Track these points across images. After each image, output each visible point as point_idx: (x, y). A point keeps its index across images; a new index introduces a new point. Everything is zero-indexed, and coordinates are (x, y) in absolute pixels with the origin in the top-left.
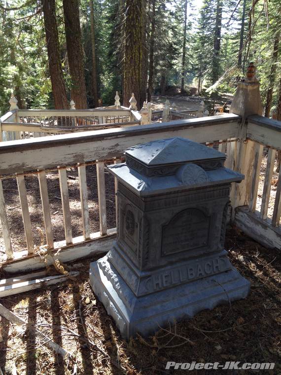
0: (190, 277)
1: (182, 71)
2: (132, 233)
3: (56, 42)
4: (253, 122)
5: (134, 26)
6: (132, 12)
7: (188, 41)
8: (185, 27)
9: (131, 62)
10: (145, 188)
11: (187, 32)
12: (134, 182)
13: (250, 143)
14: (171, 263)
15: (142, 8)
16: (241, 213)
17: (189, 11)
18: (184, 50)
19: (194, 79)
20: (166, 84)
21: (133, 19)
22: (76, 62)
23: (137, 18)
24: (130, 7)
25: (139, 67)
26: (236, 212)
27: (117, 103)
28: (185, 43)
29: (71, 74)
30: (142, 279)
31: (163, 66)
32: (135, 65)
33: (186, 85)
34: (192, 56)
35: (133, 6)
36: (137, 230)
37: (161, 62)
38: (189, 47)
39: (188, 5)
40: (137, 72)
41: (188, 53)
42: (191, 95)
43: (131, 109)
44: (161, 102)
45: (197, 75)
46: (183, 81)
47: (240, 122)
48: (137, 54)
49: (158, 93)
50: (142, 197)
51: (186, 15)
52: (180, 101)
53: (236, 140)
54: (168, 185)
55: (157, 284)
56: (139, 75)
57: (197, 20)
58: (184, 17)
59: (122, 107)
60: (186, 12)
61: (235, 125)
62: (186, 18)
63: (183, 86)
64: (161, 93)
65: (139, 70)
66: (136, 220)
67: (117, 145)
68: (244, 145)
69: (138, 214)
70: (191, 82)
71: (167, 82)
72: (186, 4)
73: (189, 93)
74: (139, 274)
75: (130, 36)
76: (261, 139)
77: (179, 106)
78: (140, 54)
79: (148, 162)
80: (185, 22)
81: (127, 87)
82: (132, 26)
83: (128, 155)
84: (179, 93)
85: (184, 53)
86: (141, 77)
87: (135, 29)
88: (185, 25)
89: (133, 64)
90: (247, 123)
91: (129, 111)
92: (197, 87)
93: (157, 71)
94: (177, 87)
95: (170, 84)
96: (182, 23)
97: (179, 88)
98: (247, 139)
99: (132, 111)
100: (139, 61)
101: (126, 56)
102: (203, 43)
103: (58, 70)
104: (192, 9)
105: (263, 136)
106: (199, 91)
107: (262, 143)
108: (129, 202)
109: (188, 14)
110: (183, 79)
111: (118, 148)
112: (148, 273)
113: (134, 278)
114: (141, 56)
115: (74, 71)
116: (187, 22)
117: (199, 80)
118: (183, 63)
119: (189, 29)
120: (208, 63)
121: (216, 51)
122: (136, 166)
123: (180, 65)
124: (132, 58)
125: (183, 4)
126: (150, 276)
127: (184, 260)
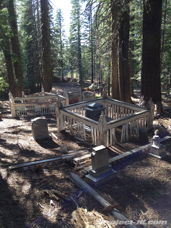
3: (11, 65)
8: (61, 46)
10: (93, 110)
19: (69, 73)
25: (50, 74)
46: (63, 75)
52: (63, 85)
53: (103, 103)
56: (50, 78)
59: (45, 93)
60: (61, 38)
62: (61, 41)
70: (67, 75)
72: (60, 34)
73: (67, 81)
75: (45, 61)
84: (61, 81)
87: (47, 58)
89: (47, 73)
91: (57, 95)
92: (71, 77)
95: (56, 77)
97: (61, 78)
100: (50, 71)
101: (44, 69)
103: (12, 77)
104: (64, 37)
117: (72, 74)
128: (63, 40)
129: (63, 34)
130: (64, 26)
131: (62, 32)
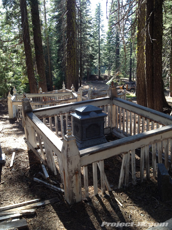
0: (95, 144)
1: (99, 66)
2: (78, 132)
3: (31, 58)
4: (114, 99)
5: (71, 48)
6: (70, 41)
7: (101, 50)
8: (99, 42)
9: (70, 66)
10: (81, 118)
11: (101, 44)
12: (78, 117)
13: (115, 106)
14: (89, 139)
15: (75, 39)
16: (114, 130)
17: (101, 33)
18: (99, 55)
19: (106, 71)
20: (90, 74)
21: (70, 45)
22: (41, 67)
23: (72, 44)
24: (69, 39)
25: (75, 69)
26: (112, 129)
27: (64, 88)
28: (99, 51)
29: (39, 74)
30: (81, 143)
31: (88, 66)
32: (72, 67)
33: (102, 74)
34: (104, 58)
35: (70, 38)
36: (79, 130)
37: (86, 64)
38: (102, 53)
39: (100, 29)
40: (74, 71)
41: (102, 56)
42: (104, 80)
43: (72, 92)
44: (87, 85)
45: (107, 69)
46: (99, 72)
47: (110, 99)
48: (73, 62)
49: (85, 79)
50: (80, 120)
51: (99, 35)
52: (99, 83)
53: (110, 105)
54: (87, 117)
55: (85, 145)
56: (75, 73)
57: (106, 38)
58: (98, 36)
59: (66, 90)
60: (99, 33)
61: (109, 100)
62: (99, 37)
63: (99, 74)
64: (87, 79)
65: (75, 70)
66: (79, 128)
67: (72, 108)
68: (112, 107)
69: (79, 125)
70: (105, 72)
71: (91, 73)
72: (99, 29)
73: (103, 78)
74: (80, 142)
75: (69, 54)
76: (117, 104)
77: (98, 86)
78: (75, 62)
79: (81, 112)
80: (99, 39)
81: (69, 79)
82: (70, 48)
83: (76, 110)
84: (98, 79)
85: (99, 56)
86: (76, 73)
87: (72, 50)
88: (99, 41)
89: (71, 67)
90: (112, 100)
91: (71, 93)
92: (108, 75)
93: (84, 69)
94: (96, 75)
95: (92, 74)
96: (97, 40)
97: (98, 76)
98: (113, 105)
99: (73, 93)
100: (75, 66)
101: (68, 63)
102: (109, 51)
103: (32, 72)
104: (103, 32)
105: (117, 103)
106: (109, 77)
107: (117, 106)
108: (77, 123)
109: (100, 35)
110: (99, 71)
111: (72, 109)
112: (83, 142)
113: (79, 144)
114: (75, 63)
115: (40, 72)
116: (100, 39)
117: (109, 71)
118: (99, 62)
119: (101, 43)
120: (113, 62)
121: (117, 55)
122: (78, 113)
123: (98, 63)
124: (71, 64)
125: (97, 29)
126: (83, 143)
127: (93, 139)
128: (102, 35)
129: (102, 29)
130: (103, 21)
131: (101, 27)
